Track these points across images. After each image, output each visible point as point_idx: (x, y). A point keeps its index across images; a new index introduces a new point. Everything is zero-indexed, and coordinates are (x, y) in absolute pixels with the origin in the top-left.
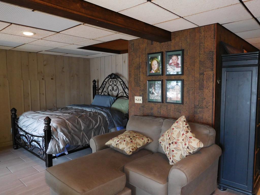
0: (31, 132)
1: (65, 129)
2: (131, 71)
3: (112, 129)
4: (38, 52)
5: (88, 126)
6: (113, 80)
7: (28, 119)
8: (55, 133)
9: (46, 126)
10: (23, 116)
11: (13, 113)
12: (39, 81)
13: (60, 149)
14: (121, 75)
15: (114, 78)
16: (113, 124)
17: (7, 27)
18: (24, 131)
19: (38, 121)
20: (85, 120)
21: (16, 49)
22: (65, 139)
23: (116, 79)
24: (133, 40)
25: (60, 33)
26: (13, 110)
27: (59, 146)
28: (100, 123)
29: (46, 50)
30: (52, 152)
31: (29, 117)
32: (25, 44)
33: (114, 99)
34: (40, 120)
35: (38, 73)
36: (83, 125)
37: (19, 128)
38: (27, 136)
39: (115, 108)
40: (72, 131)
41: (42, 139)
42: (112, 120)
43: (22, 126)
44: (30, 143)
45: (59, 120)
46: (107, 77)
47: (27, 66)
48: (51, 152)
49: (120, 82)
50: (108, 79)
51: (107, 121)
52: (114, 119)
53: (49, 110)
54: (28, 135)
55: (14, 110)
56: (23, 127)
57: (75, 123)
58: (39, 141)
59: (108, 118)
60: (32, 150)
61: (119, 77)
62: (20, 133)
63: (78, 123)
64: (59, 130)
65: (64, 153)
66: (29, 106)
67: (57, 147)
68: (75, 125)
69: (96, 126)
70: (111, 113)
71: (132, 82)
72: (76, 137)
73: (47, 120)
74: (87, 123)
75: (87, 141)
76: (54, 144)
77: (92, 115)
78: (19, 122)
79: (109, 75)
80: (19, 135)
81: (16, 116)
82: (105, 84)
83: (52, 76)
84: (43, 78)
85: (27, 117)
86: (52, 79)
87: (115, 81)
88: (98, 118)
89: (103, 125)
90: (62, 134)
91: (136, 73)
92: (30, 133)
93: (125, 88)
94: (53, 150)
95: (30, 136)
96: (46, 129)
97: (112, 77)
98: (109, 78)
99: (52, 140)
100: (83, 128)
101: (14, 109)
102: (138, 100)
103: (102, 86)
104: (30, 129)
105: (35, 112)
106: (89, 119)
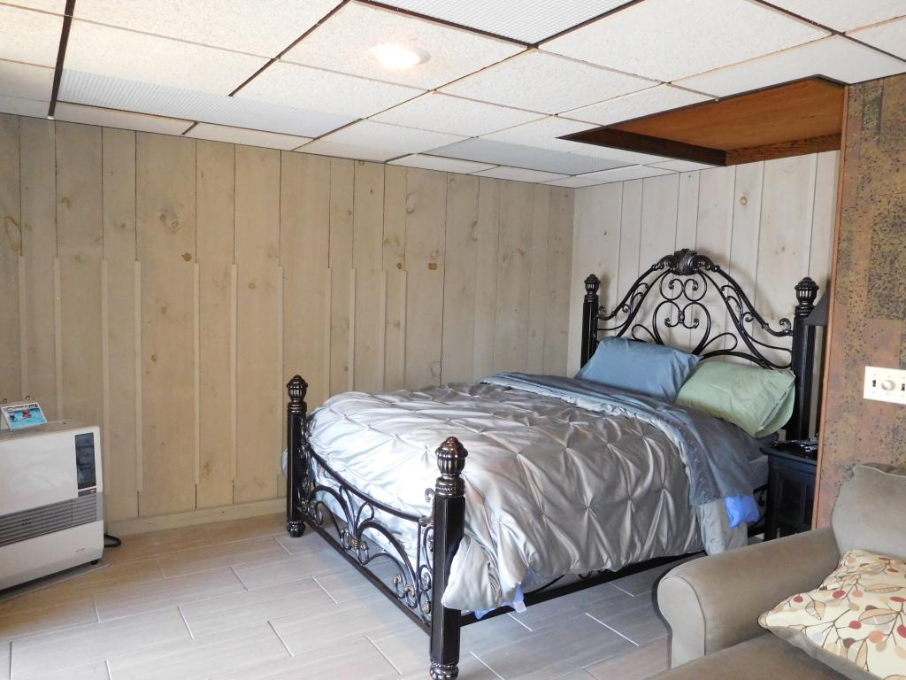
0: (367, 485)
1: (520, 499)
2: (850, 240)
3: (706, 505)
4: (387, 158)
5: (611, 487)
6: (684, 278)
7: (353, 427)
8: (478, 514)
9: (446, 478)
10: (331, 411)
11: (296, 397)
12: (387, 273)
13: (501, 591)
14: (721, 258)
15: (689, 271)
16: (710, 483)
17: (321, 22)
18: (336, 476)
19: (395, 441)
20: (597, 456)
21: (316, 148)
22: (522, 548)
23: (701, 273)
24: (881, 82)
25: (540, 47)
26: (296, 385)
27: (494, 578)
28: (657, 474)
29: (421, 152)
30: (467, 601)
31: (357, 417)
32: (360, 122)
33: (690, 362)
34: (404, 442)
35: (385, 242)
36: (589, 484)
37: (313, 459)
38: (345, 497)
39: (700, 406)
40: (547, 509)
41: (417, 529)
42: (708, 463)
43: (329, 451)
44: (359, 532)
45: (490, 452)
46: (655, 266)
47: (350, 213)
48: (462, 601)
49: (721, 291)
50: (660, 272)
51: (684, 466)
52: (716, 458)
53: (423, 390)
54: (350, 492)
55: (298, 386)
56: (330, 456)
57: (558, 470)
58: (398, 530)
59: (688, 453)
60: (366, 563)
61: (718, 267)
62: (317, 480)
63: (570, 471)
64: (495, 501)
65: (508, 604)
66: (346, 369)
67: (486, 579)
68: (558, 477)
69: (639, 491)
70: (697, 428)
71: (854, 295)
72: (562, 539)
73: (453, 454)
74: (606, 475)
75: (605, 557)
76: (477, 564)
77: (619, 433)
78: (314, 435)
79: (667, 258)
80: (313, 488)
81: (303, 406)
82: (644, 296)
83: (434, 254)
84: (399, 260)
85: (346, 418)
86: (432, 267)
87: (695, 282)
88: (646, 449)
89: (666, 484)
90: (509, 520)
91: (886, 248)
92: (360, 487)
93: (742, 315)
94: (472, 595)
95: (359, 501)
96: (445, 492)
97: (681, 266)
98: (666, 268)
99: (465, 544)
100: (589, 495)
101: (298, 379)
102: (888, 385)
103: (628, 302)
104: (363, 471)
105: (372, 396)
106: (610, 454)
